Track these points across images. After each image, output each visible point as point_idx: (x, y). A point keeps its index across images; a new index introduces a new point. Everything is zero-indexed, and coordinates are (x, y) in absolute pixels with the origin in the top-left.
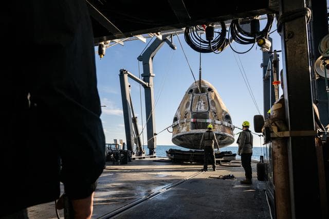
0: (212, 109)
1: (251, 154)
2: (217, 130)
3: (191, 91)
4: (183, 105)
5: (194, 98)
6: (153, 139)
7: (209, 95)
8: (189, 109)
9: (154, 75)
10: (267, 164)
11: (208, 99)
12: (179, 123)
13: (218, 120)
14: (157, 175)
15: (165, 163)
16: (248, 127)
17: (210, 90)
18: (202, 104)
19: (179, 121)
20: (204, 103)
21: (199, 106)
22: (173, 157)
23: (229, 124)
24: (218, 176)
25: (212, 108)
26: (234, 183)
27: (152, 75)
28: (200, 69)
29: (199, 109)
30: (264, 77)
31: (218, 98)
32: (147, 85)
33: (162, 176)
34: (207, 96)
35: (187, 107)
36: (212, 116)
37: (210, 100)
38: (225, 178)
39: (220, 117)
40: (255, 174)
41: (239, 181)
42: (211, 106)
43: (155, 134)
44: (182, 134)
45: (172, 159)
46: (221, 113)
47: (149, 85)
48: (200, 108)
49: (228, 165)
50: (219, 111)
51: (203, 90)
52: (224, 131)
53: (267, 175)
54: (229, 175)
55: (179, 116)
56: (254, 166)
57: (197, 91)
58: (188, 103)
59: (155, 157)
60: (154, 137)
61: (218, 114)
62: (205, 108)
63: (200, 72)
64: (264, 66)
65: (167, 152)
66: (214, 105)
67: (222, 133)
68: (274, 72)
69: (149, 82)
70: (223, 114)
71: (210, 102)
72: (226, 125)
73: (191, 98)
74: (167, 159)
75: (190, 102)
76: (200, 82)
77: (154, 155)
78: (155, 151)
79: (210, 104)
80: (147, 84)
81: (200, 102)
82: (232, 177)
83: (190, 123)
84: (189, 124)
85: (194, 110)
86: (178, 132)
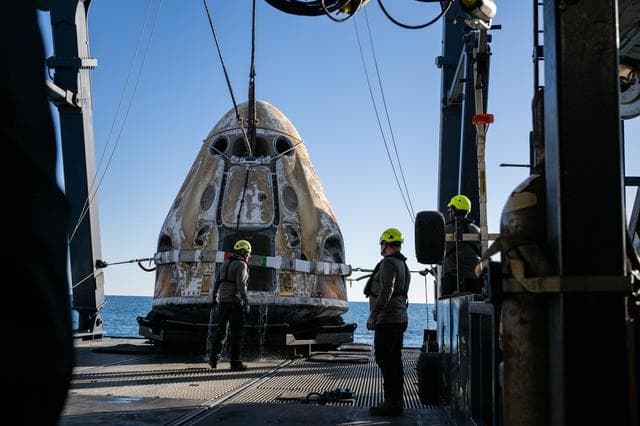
0: (287, 218)
1: (404, 326)
2: (299, 294)
3: (219, 145)
4: (192, 195)
5: (230, 174)
6: (93, 280)
7: (279, 164)
8: (211, 213)
9: (94, 63)
10: (450, 356)
11: (275, 183)
12: (176, 259)
13: (303, 257)
14: (108, 398)
15: (133, 358)
16: (398, 244)
17: (284, 145)
18: (255, 200)
19: (176, 253)
20: (262, 197)
21: (245, 207)
22: (160, 337)
23: (335, 266)
24: (303, 395)
25: (288, 216)
26: (351, 414)
27: (85, 63)
28: (252, 75)
29: (244, 219)
30: (444, 101)
31: (309, 175)
32: (69, 100)
33: (124, 401)
34: (274, 169)
35: (205, 205)
36: (284, 243)
37: (280, 187)
38: (325, 398)
39: (309, 248)
40: (411, 384)
41: (366, 408)
42: (284, 209)
43: (101, 265)
44: (185, 301)
45: (157, 342)
46: (315, 233)
47: (74, 98)
48: (249, 216)
49: (331, 358)
50: (309, 225)
51: (260, 147)
52: (320, 294)
53: (450, 386)
54: (338, 390)
55: (178, 237)
56: (410, 360)
57: (240, 149)
58: (209, 191)
59: (99, 337)
60: (96, 272)
61: (304, 236)
62: (265, 216)
63: (252, 84)
64: (447, 63)
65: (140, 320)
66: (294, 206)
67: (311, 302)
68: (478, 87)
69: (75, 91)
70: (319, 239)
71: (280, 193)
72: (327, 272)
73: (219, 174)
74: (140, 342)
75: (218, 189)
76: (252, 111)
77: (97, 330)
78: (99, 316)
79: (281, 202)
80: (69, 96)
81: (249, 192)
82: (348, 395)
83: (213, 266)
84: (211, 269)
85: (229, 221)
86: (173, 290)
